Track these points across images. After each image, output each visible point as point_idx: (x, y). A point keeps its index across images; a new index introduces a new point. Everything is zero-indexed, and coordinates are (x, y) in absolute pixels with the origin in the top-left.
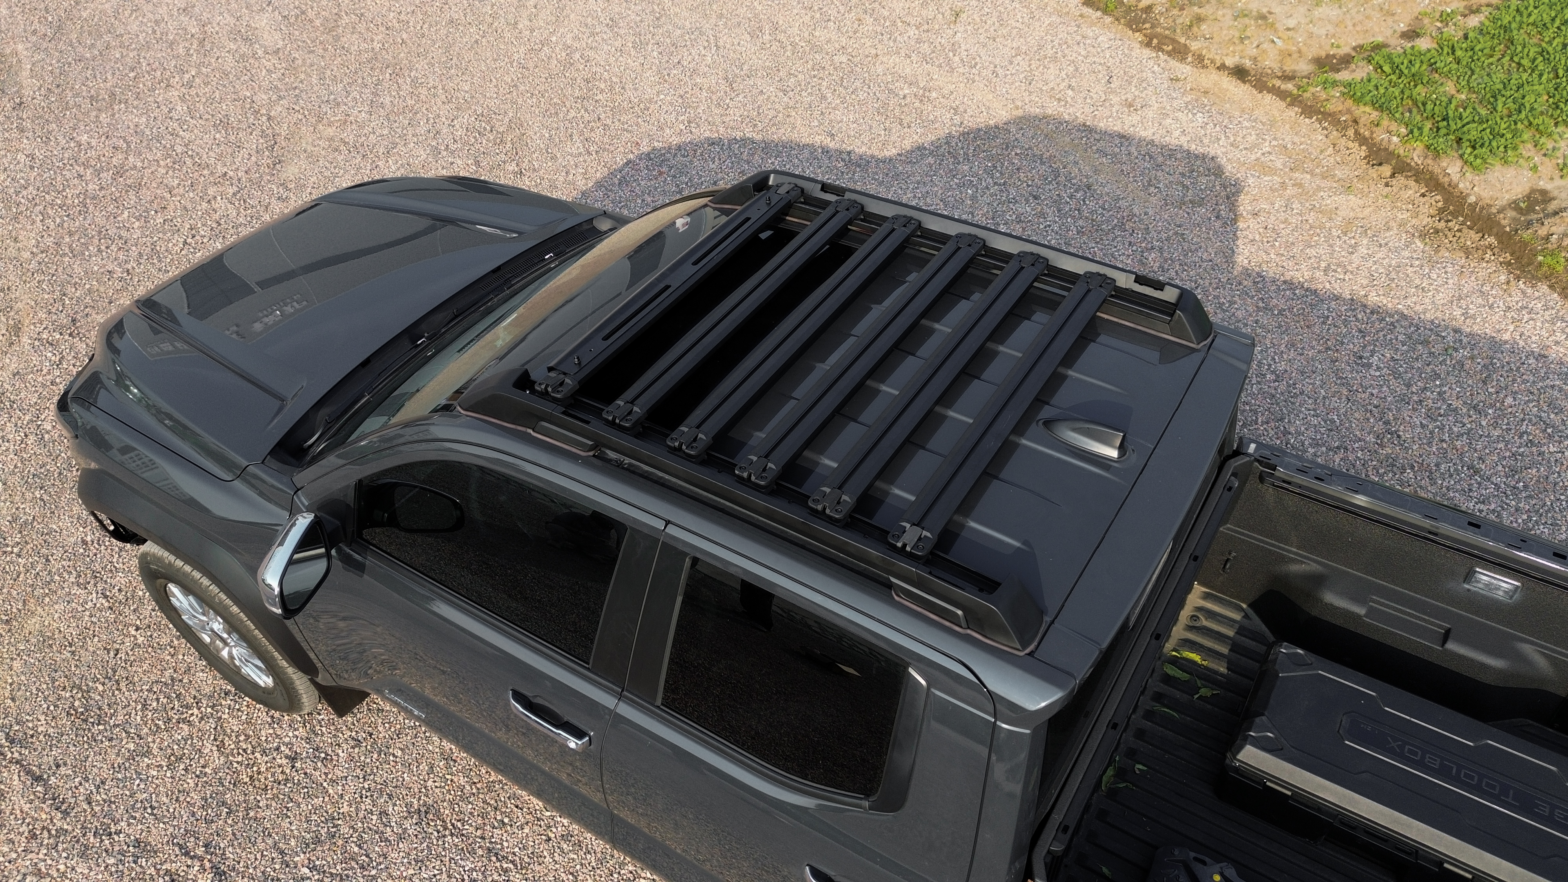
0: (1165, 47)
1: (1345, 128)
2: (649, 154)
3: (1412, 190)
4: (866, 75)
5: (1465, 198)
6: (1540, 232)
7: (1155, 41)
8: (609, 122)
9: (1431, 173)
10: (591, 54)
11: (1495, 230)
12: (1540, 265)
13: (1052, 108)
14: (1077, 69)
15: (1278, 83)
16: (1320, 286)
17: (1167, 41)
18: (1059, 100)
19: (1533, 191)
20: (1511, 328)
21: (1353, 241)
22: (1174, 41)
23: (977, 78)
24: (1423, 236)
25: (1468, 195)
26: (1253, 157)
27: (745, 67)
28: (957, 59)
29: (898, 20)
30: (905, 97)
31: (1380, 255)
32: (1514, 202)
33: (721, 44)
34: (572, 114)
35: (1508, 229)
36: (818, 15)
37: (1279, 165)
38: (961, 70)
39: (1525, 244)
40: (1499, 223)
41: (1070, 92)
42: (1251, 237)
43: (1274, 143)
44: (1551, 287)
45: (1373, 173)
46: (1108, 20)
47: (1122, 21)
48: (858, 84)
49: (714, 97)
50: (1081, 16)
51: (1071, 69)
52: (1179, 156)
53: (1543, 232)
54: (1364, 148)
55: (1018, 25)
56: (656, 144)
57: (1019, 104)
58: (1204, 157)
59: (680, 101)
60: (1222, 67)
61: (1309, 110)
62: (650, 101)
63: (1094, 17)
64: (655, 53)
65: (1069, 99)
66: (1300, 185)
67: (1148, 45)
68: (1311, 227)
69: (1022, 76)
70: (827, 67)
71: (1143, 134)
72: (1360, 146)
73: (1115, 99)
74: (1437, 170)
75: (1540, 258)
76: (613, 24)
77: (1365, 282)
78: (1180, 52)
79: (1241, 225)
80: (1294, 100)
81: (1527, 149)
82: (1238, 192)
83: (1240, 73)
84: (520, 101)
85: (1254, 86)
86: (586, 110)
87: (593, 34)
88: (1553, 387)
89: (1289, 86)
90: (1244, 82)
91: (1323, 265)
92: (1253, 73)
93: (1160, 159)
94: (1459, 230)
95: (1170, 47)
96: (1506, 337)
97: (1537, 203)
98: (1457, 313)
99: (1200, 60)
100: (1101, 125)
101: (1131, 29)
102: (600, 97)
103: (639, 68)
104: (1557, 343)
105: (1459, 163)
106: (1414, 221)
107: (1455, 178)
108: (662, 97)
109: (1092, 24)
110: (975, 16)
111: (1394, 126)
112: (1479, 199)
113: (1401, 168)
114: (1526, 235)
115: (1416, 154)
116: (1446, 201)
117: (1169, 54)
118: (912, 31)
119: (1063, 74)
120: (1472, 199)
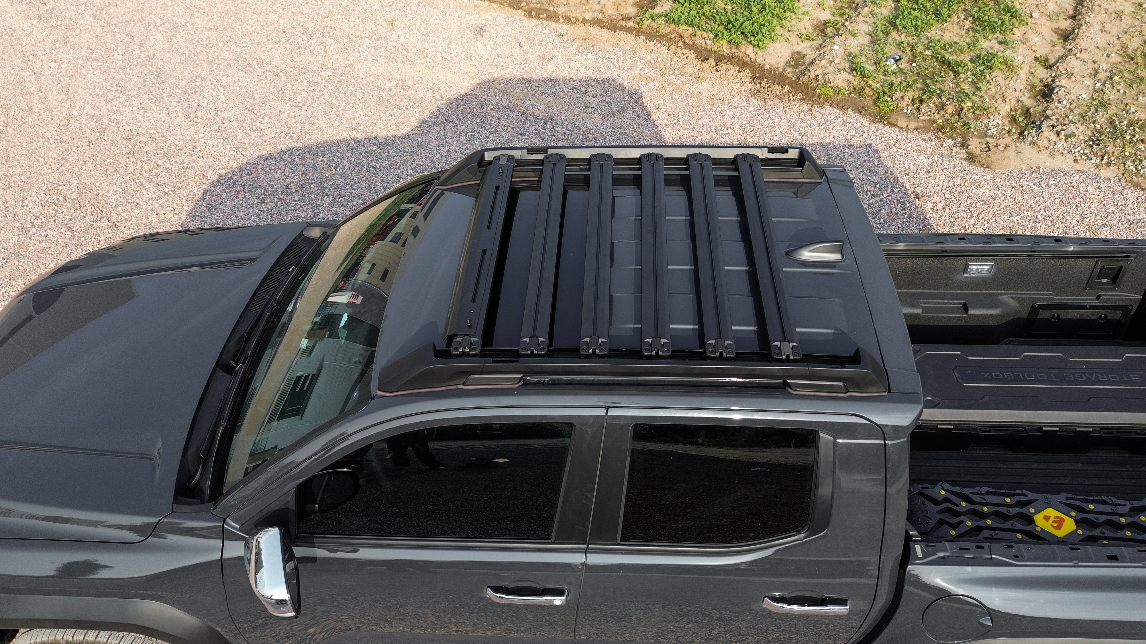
0: (541, 16)
1: (676, 42)
2: (218, 181)
3: (733, 71)
4: (353, 80)
5: (763, 67)
6: (811, 76)
7: (533, 13)
8: (168, 165)
9: (738, 57)
10: (117, 116)
11: (787, 81)
12: (820, 95)
13: (496, 73)
14: (495, 43)
15: (624, 23)
16: (719, 141)
17: (541, 11)
18: (496, 66)
19: (793, 54)
20: (827, 134)
21: (720, 109)
22: (546, 10)
23: (433, 64)
24: (753, 95)
25: (764, 65)
26: (636, 73)
27: (256, 97)
28: (410, 54)
29: (352, 36)
30: (390, 90)
31: (738, 114)
32: (788, 62)
33: (224, 84)
34: (131, 168)
35: (794, 79)
36: (289, 46)
37: (653, 74)
38: (419, 61)
39: (806, 85)
40: (787, 77)
41: (500, 59)
42: (664, 123)
43: (643, 61)
44: (831, 105)
45: (706, 65)
46: (496, 5)
47: (505, 4)
48: (351, 88)
49: (245, 125)
50: (476, 6)
51: (492, 43)
52: (593, 84)
54: (692, 52)
55: (438, 21)
56: (220, 172)
57: (473, 75)
58: (608, 81)
59: (219, 134)
60: (584, 21)
61: (651, 36)
62: (194, 140)
63: (484, 5)
64: (175, 104)
65: (502, 64)
66: (672, 83)
67: (530, 16)
68: (693, 107)
69: (463, 55)
70: (320, 82)
71: (562, 75)
72: (690, 51)
73: (532, 57)
74: (741, 55)
75: (818, 91)
76: (122, 89)
77: (741, 131)
78: (553, 17)
79: (654, 117)
80: (638, 32)
81: (779, 30)
82: (640, 98)
83: (598, 23)
84: (76, 169)
85: (609, 29)
86: (142, 162)
87: (108, 101)
88: (865, 161)
89: (630, 24)
90: (602, 27)
91: (713, 128)
92: (605, 20)
93: (583, 89)
94: (769, 87)
95: (545, 15)
96: (828, 140)
97: (798, 60)
98: (796, 134)
99: (568, 19)
100: (534, 76)
101: (514, 8)
102: (146, 148)
103: (167, 118)
104: (853, 136)
105: (751, 47)
106: (743, 88)
107: (753, 56)
108: (202, 135)
109: (487, 11)
110: (405, 22)
111: (705, 35)
112: (771, 65)
113: (719, 59)
114: (805, 79)
115: (724, 47)
116: (752, 71)
117: (545, 19)
118: (367, 43)
119: (488, 48)
120: (767, 67)
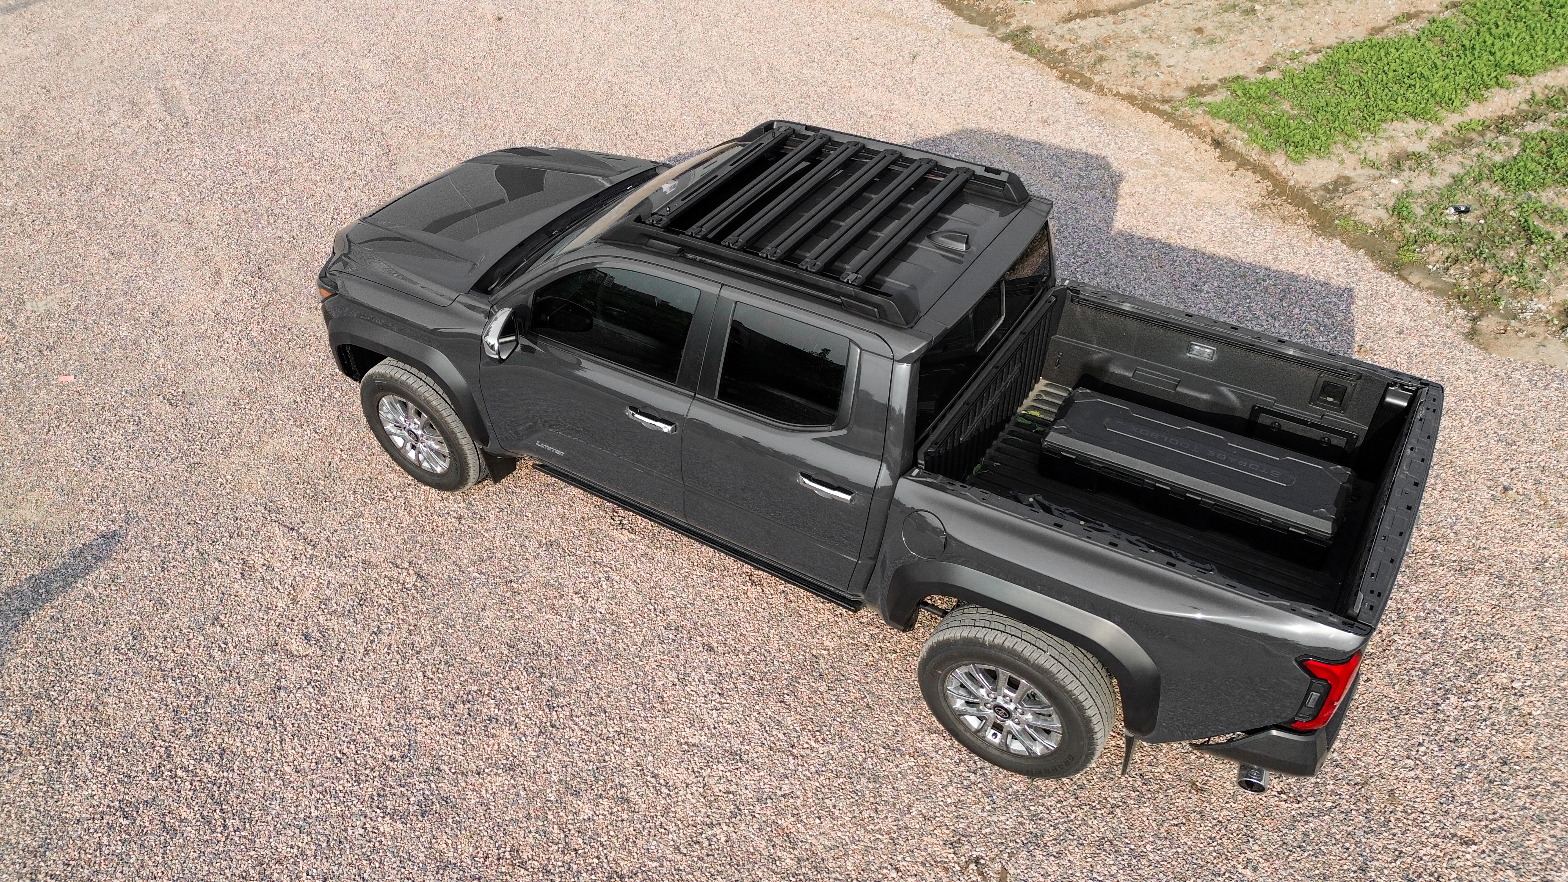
0: (1075, 80)
1: (1205, 137)
2: (676, 157)
3: (1248, 177)
4: (842, 101)
5: (1286, 182)
6: (1338, 204)
7: (1068, 76)
8: (644, 135)
9: (1264, 166)
10: (628, 87)
11: (1307, 204)
12: (1337, 226)
13: (985, 124)
14: (1006, 96)
15: (1157, 105)
16: (1173, 242)
17: (1077, 76)
18: (991, 118)
19: (1339, 177)
20: (1307, 266)
21: (1201, 213)
22: (1082, 75)
23: (928, 103)
24: (1253, 209)
25: (1289, 180)
26: (1134, 157)
27: (748, 96)
28: (913, 89)
29: (868, 62)
30: (872, 117)
31: (1220, 221)
32: (1324, 185)
33: (729, 79)
34: (616, 129)
35: (1316, 203)
36: (805, 58)
37: (1153, 162)
38: (916, 97)
39: (1326, 212)
40: (1310, 199)
41: (999, 113)
42: (1127, 210)
43: (1151, 147)
44: (1343, 241)
45: (1223, 166)
46: (1032, 60)
47: (1043, 61)
48: (836, 107)
49: (724, 118)
50: (1012, 58)
51: (1001, 96)
52: (1079, 156)
53: (1339, 203)
54: (1218, 150)
55: (962, 64)
56: (681, 151)
57: (960, 121)
58: (1097, 157)
59: (699, 120)
60: (1117, 94)
61: (1181, 124)
62: (676, 120)
63: (1021, 58)
64: (678, 86)
65: (998, 118)
66: (1167, 176)
67: (1062, 78)
68: (1172, 203)
69: (962, 101)
70: (812, 95)
71: (1053, 141)
72: (1215, 148)
73: (1033, 117)
74: (1268, 163)
75: (1337, 222)
76: (643, 65)
77: (1206, 238)
78: (1086, 84)
79: (1120, 202)
80: (1168, 117)
81: (1338, 149)
82: (1120, 181)
83: (1130, 99)
84: (574, 121)
85: (1141, 108)
86: (626, 127)
87: (628, 73)
88: (1330, 303)
89: (1166, 107)
90: (1133, 105)
91: (1177, 227)
92: (1140, 98)
93: (1064, 159)
94: (1281, 205)
95: (1079, 80)
96: (1302, 272)
97: (1342, 185)
98: (1270, 258)
99: (1101, 90)
100: (1022, 135)
101: (1050, 67)
102: (636, 117)
103: (665, 98)
104: (1339, 275)
105: (1284, 158)
106: (1248, 199)
107: (1280, 168)
108: (684, 117)
109: (1020, 63)
110: (928, 58)
111: (1239, 133)
112: (1297, 182)
113: (1244, 163)
114: (1328, 206)
115: (1254, 155)
116: (1274, 186)
117: (1078, 85)
118: (878, 70)
119: (995, 100)
120: (1291, 183)
